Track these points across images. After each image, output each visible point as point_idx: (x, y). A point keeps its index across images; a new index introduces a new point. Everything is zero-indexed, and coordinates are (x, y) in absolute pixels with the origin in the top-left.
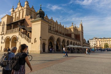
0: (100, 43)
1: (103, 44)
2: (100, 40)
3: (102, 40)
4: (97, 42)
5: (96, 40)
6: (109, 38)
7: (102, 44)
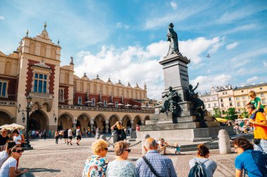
0: (231, 105)
1: (242, 104)
2: (230, 93)
3: (239, 93)
4: (224, 100)
5: (221, 94)
6: (259, 86)
7: (238, 105)
